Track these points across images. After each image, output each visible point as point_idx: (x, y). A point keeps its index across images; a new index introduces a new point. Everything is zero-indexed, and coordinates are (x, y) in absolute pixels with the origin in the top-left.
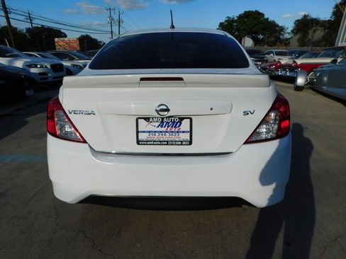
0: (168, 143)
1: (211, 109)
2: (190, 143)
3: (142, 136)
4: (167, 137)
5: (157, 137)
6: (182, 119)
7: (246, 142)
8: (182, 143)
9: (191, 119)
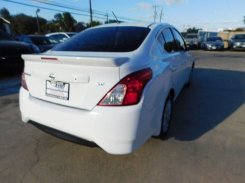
0: (58, 97)
1: (76, 79)
2: (68, 99)
3: (49, 91)
4: (58, 93)
5: (54, 93)
6: (64, 84)
7: (98, 104)
8: (64, 98)
9: (69, 84)
